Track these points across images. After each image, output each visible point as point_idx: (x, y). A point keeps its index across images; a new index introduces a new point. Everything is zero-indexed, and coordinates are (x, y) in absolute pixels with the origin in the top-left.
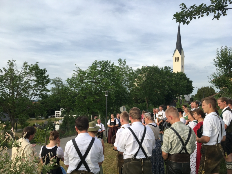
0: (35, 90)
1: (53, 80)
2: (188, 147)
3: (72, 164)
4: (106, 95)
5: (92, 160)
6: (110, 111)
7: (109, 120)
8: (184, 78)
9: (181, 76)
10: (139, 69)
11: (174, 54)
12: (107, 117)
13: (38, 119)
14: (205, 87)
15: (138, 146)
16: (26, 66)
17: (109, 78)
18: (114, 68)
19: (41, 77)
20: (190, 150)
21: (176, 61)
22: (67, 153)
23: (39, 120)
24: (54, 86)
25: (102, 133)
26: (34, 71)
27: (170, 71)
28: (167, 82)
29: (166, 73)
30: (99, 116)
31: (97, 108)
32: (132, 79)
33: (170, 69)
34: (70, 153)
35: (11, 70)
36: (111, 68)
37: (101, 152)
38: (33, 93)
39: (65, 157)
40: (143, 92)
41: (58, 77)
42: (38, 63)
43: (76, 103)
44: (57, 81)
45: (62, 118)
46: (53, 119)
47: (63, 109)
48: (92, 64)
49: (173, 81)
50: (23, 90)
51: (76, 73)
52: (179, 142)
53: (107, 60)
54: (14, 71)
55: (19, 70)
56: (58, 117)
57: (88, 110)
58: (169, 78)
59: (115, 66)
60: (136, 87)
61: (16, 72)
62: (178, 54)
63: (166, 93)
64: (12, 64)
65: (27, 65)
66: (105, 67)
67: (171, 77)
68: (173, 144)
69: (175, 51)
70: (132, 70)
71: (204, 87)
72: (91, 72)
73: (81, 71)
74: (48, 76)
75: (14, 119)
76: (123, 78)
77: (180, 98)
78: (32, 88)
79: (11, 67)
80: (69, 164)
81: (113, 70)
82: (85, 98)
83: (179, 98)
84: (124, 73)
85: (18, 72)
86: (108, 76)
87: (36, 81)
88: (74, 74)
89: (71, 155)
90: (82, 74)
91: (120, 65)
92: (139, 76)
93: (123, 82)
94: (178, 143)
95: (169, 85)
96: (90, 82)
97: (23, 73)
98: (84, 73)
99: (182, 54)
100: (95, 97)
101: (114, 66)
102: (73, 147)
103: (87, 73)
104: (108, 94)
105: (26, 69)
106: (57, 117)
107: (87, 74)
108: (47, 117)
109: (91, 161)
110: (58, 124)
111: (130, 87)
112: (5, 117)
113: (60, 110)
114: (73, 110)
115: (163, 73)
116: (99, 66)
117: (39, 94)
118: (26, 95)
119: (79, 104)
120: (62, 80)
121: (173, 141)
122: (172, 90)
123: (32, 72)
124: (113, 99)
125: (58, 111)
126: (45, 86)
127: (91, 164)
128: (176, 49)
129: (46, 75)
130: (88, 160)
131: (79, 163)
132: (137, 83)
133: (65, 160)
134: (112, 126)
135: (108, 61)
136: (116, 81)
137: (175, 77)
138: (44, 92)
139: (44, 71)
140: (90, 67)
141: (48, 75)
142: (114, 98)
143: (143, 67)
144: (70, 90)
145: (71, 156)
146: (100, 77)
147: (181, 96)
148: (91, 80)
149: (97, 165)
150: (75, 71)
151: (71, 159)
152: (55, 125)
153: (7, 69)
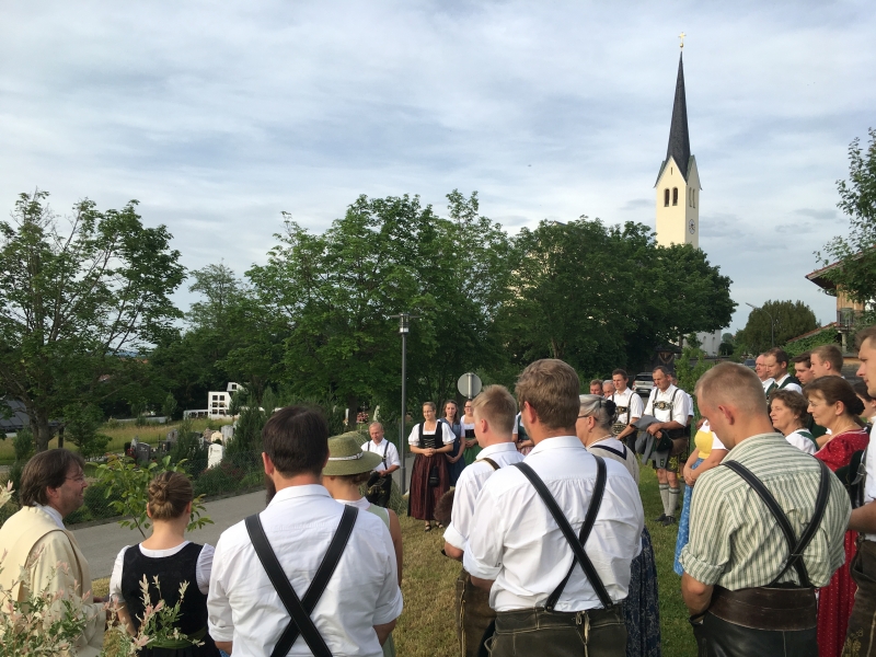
0: (124, 312)
1: (196, 273)
2: (816, 557)
3: (246, 637)
4: (402, 330)
5: (344, 619)
6: (419, 394)
7: (416, 428)
8: (698, 268)
9: (688, 259)
10: (527, 232)
11: (659, 176)
12: (405, 415)
13: (141, 423)
14: (777, 304)
15: (569, 555)
16: (90, 217)
17: (411, 265)
18: (432, 226)
19: (149, 261)
20: (821, 569)
21: (667, 203)
22: (222, 584)
23: (148, 425)
24: (202, 298)
25: (388, 476)
26: (120, 238)
27: (645, 240)
28: (638, 284)
29: (633, 245)
30: (376, 412)
31: (366, 382)
32: (500, 269)
33: (648, 234)
34: (237, 587)
35: (32, 232)
36: (420, 227)
37: (387, 577)
38: (118, 322)
39: (211, 603)
40: (541, 321)
41: (217, 264)
42: (134, 205)
43: (285, 361)
44: (215, 279)
45: (234, 420)
46: (200, 422)
47: (238, 386)
48: (349, 212)
49: (657, 277)
50: (78, 309)
51: (286, 246)
52: (772, 531)
53: (406, 195)
54: (43, 236)
55: (61, 230)
56: (218, 416)
57: (334, 389)
58: (643, 268)
59: (435, 220)
60: (519, 302)
61: (50, 241)
62: (674, 177)
63: (631, 325)
64: (34, 209)
65: (92, 212)
66: (399, 221)
67: (651, 264)
68: (739, 543)
69: (665, 164)
70: (502, 236)
71: (772, 303)
72: (343, 241)
73: (304, 238)
74: (176, 254)
75: (45, 421)
76: (467, 268)
77: (681, 343)
78: (114, 302)
79: (30, 219)
80: (235, 639)
81: (428, 235)
82: (320, 341)
83: (677, 344)
84: (471, 245)
85: (60, 238)
86: (408, 257)
87: (128, 274)
88: (277, 248)
89: (240, 594)
90: (310, 247)
91: (456, 216)
92: (529, 261)
93: (467, 282)
94: (768, 540)
95: (642, 294)
96: (339, 279)
97: (79, 242)
98: (317, 246)
99: (690, 177)
100: (359, 339)
101: (431, 219)
102: (252, 556)
103: (326, 244)
104: (412, 325)
105: (88, 227)
106: (212, 417)
107: (326, 251)
108: (177, 416)
109: (341, 625)
110: (218, 442)
111: (492, 302)
112: (10, 414)
113: (225, 390)
114: (275, 390)
115: (619, 246)
116: (374, 216)
117: (143, 327)
118: (89, 328)
119: (295, 367)
120: (232, 277)
121: (740, 528)
122: (653, 314)
123: (114, 241)
124: (431, 345)
125: (219, 394)
126: (166, 296)
127: (341, 636)
128: (668, 159)
129: (168, 253)
130: (325, 617)
131: (281, 632)
132: (521, 284)
133: (216, 619)
134: (427, 452)
135: (411, 200)
136: (441, 278)
137: (664, 261)
138: (162, 320)
139: (160, 235)
140: (341, 222)
141: (177, 252)
142: (434, 342)
143: (542, 223)
144: (262, 312)
145: (244, 600)
146: (380, 260)
147: (687, 335)
148: (345, 272)
149: (370, 637)
150: (280, 237)
151: (241, 613)
152: (207, 444)
153: (16, 230)
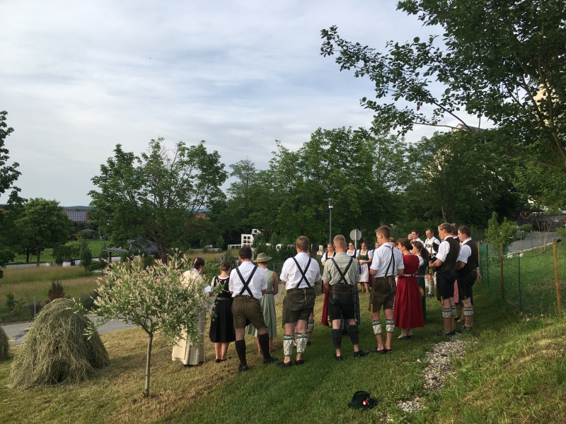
0: (199, 196)
1: (233, 166)
3: (236, 289)
4: (330, 207)
5: (254, 286)
20: (348, 280)
22: (232, 279)
23: (209, 252)
24: (237, 180)
26: (197, 159)
35: (156, 157)
38: (195, 200)
42: (203, 143)
44: (244, 169)
47: (258, 231)
48: (312, 138)
51: (278, 158)
52: (336, 272)
53: (344, 127)
54: (161, 159)
64: (157, 146)
65: (184, 148)
66: (340, 142)
73: (287, 154)
74: (223, 165)
78: (194, 192)
79: (156, 151)
85: (169, 160)
87: (200, 178)
88: (274, 159)
90: (291, 158)
97: (178, 162)
98: (295, 157)
100: (316, 208)
102: (237, 275)
103: (300, 156)
104: (335, 204)
105: (182, 155)
107: (300, 160)
108: (224, 248)
113: (250, 233)
116: (326, 140)
117: (208, 203)
121: (330, 271)
123: (194, 161)
125: (247, 236)
126: (219, 187)
129: (219, 165)
130: (251, 286)
131: (242, 288)
135: (347, 130)
139: (215, 156)
140: (308, 144)
145: (236, 282)
150: (275, 153)
153: (149, 156)
